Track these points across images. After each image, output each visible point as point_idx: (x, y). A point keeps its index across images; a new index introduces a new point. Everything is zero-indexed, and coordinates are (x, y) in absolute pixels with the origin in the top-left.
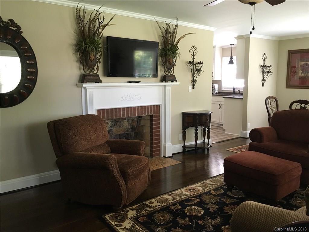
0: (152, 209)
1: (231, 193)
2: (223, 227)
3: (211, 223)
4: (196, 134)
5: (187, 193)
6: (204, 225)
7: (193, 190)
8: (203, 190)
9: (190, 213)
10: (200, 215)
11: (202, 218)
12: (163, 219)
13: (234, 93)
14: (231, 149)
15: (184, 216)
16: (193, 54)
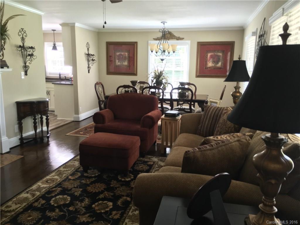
0: (13, 213)
1: (88, 173)
2: (93, 206)
3: (81, 206)
4: (35, 123)
5: (45, 186)
6: (76, 209)
7: (50, 181)
8: (61, 178)
9: (57, 203)
10: (68, 202)
11: (71, 204)
12: (32, 219)
13: (60, 79)
14: (70, 134)
15: (52, 209)
16: (23, 37)
